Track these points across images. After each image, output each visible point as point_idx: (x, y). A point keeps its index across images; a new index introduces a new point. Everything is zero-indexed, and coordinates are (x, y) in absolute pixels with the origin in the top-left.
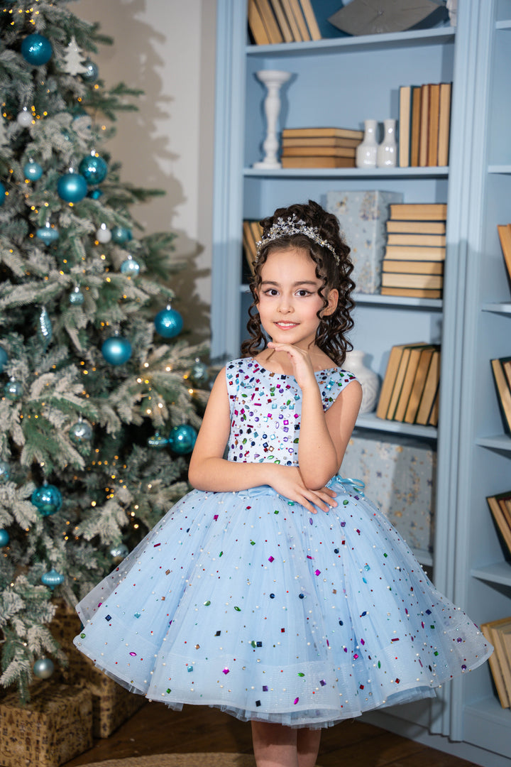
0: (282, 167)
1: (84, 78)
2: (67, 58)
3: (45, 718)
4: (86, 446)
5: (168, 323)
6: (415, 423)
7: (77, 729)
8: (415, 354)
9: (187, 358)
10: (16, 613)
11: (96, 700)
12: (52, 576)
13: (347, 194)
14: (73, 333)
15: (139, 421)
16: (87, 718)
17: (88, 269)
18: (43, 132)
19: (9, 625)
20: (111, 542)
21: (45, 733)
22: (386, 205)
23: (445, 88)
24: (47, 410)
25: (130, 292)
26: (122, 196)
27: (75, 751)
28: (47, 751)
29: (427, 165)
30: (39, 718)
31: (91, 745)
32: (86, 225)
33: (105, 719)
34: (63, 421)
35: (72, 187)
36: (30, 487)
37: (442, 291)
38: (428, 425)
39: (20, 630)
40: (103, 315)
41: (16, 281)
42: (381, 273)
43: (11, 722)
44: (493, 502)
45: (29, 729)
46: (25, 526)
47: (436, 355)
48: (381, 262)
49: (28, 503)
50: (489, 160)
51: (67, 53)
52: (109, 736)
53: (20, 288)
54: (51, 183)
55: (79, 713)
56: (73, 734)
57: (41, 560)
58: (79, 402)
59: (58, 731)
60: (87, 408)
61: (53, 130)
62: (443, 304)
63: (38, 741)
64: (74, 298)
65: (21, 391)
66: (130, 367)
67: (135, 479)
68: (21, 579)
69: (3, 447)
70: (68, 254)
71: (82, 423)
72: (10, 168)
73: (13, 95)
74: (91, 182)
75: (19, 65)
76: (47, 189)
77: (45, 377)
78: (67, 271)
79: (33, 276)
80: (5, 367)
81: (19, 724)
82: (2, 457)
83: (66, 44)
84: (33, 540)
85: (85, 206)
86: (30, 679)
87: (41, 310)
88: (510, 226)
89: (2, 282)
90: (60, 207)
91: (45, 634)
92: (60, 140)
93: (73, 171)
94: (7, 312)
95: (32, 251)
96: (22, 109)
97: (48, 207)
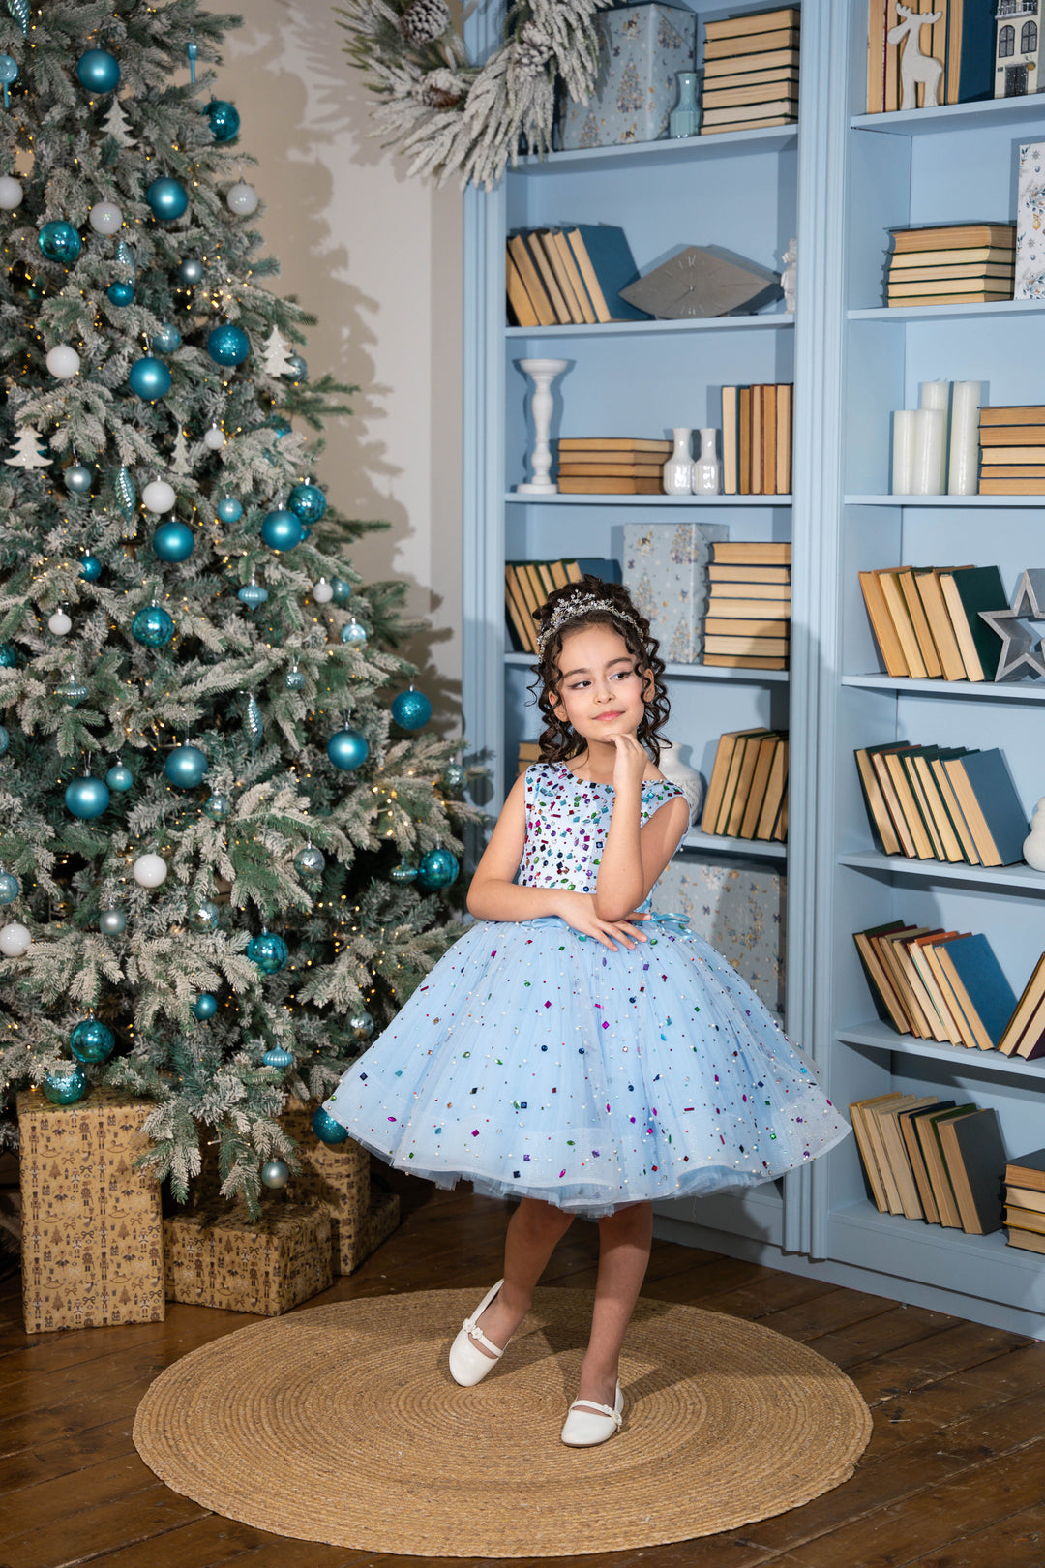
0: (558, 491)
1: (285, 378)
2: (266, 354)
3: (276, 1241)
4: (316, 878)
5: (409, 709)
6: (755, 838)
7: (314, 1260)
8: (753, 743)
9: (437, 758)
10: (235, 1104)
11: (335, 1223)
12: (277, 1054)
13: (652, 527)
14: (288, 728)
15: (377, 845)
16: (325, 1246)
17: (304, 639)
18: (240, 455)
19: (227, 1119)
20: (349, 1009)
21: (277, 1262)
22: (706, 542)
23: (783, 391)
24: (261, 833)
25: (362, 669)
26: (333, 532)
27: (312, 1288)
28: (280, 1286)
29: (761, 493)
30: (268, 1242)
31: (331, 1282)
32: (300, 580)
33: (346, 1249)
34: (284, 847)
35: (282, 530)
36: (244, 938)
37: (787, 659)
38: (773, 840)
39: (243, 1127)
40: (329, 701)
41: (209, 660)
42: (703, 635)
43: (229, 1250)
44: (863, 940)
45: (254, 1257)
46: (239, 987)
47: (781, 745)
48: (703, 620)
49: (242, 957)
50: (844, 489)
51: (268, 347)
52: (352, 1272)
53: (217, 668)
54: (252, 525)
55: (316, 1239)
56: (309, 1266)
57: (256, 1036)
58: (305, 819)
59: (291, 1260)
60: (318, 828)
61: (252, 452)
62: (790, 677)
63: (267, 1273)
64: (291, 679)
65: (227, 807)
66: (363, 772)
67: (373, 925)
68: (242, 1058)
69: (209, 882)
70: (276, 622)
71: (312, 849)
72: (193, 506)
73: (197, 406)
74: (306, 521)
75: (203, 365)
76: (246, 533)
77: (259, 787)
78: (276, 644)
79: (233, 652)
80: (205, 776)
81: (240, 1251)
82: (208, 897)
83: (266, 336)
84: (248, 1007)
85: (296, 553)
86: (259, 1188)
87: (248, 698)
88: (877, 573)
89: (186, 662)
90: (266, 557)
91: (275, 1128)
92: (263, 465)
93: (280, 506)
94: (201, 702)
95: (226, 618)
96: (211, 426)
97: (251, 558)
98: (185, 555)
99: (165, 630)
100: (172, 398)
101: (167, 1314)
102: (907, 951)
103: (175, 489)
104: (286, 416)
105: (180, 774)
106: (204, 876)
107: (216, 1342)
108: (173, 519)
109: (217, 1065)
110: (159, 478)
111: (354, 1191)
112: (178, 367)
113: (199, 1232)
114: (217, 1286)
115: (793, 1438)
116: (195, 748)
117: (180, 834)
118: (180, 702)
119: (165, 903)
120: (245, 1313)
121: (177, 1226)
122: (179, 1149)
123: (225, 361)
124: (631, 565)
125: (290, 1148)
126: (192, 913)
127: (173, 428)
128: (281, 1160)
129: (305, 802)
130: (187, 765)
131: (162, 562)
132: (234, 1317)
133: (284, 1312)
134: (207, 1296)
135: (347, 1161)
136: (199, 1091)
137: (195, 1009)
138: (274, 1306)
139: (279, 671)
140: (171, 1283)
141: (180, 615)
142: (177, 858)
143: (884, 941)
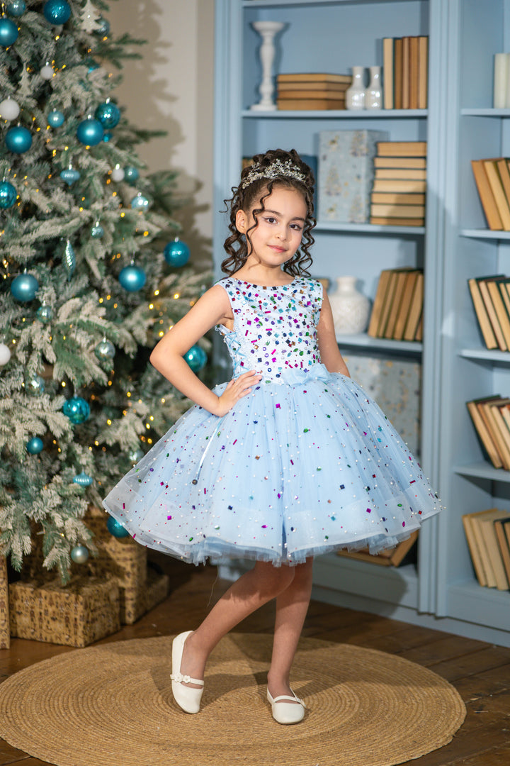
0: (278, 109)
1: (95, 33)
3: (81, 599)
4: (109, 362)
5: (176, 253)
6: (403, 339)
7: (107, 612)
8: (402, 276)
9: (194, 286)
10: (54, 508)
11: (122, 590)
12: (82, 477)
13: (338, 133)
14: (93, 264)
15: (152, 344)
16: (115, 604)
17: (105, 205)
18: (64, 83)
19: (49, 518)
20: (130, 448)
21: (82, 612)
22: (373, 142)
23: (423, 40)
24: (74, 332)
25: (142, 225)
26: (128, 137)
27: (106, 631)
28: (84, 628)
29: (409, 108)
30: (77, 599)
31: (119, 627)
32: (102, 165)
33: (130, 607)
34: (88, 341)
35: (90, 132)
36: (61, 400)
37: (424, 219)
38: (415, 340)
39: (59, 523)
40: (121, 246)
41: (41, 217)
42: (370, 204)
43: (51, 604)
44: (472, 406)
45: (67, 609)
46: (58, 433)
47: (420, 278)
48: (370, 194)
49: (60, 414)
50: (462, 103)
51: (83, 13)
52: (134, 623)
53: (46, 223)
54: (71, 129)
55: (108, 599)
56: (104, 615)
57: (70, 466)
58: (104, 324)
59: (92, 611)
60: (110, 328)
61: (71, 82)
62: (426, 231)
63: (76, 619)
64: (94, 231)
65: (51, 314)
66: (144, 294)
67: (149, 395)
68: (57, 479)
69: (38, 363)
70: (87, 193)
71: (106, 342)
72: (33, 117)
73: (36, 51)
74: (108, 128)
75: (40, 24)
76: (67, 134)
77: (72, 301)
78: (87, 208)
79: (56, 213)
80: (36, 293)
81: (58, 605)
82: (37, 372)
83: (83, 5)
84: (64, 447)
85: (100, 148)
86: (69, 564)
87: (66, 243)
88: (483, 162)
89: (27, 219)
90: (79, 151)
91: (80, 525)
92: (79, 90)
93: (89, 117)
94: (35, 245)
95: (54, 190)
96: (45, 64)
97: (68, 151)
98: (26, 148)
99: (11, 197)
100: (20, 45)
101: (11, 644)
102: (501, 413)
103: (20, 104)
104: (97, 59)
105: (20, 293)
106: (35, 359)
107: (40, 663)
108: (19, 124)
109: (43, 483)
110: (9, 97)
111: (135, 570)
112: (24, 25)
113: (32, 592)
114: (44, 628)
115: (414, 720)
116: (31, 276)
117: (20, 332)
118: (21, 245)
119: (10, 377)
120: (62, 645)
121: (19, 588)
122: (17, 537)
123: (56, 22)
124: (325, 158)
125: (89, 537)
126: (27, 383)
127: (20, 65)
128: (84, 546)
129: (103, 311)
130: (25, 286)
131: (12, 154)
132: (54, 648)
133: (87, 645)
134: (38, 634)
135: (130, 550)
136: (31, 500)
137: (28, 446)
138: (80, 641)
139: (88, 225)
140: (14, 625)
141: (22, 188)
142: (19, 347)
143: (487, 407)
